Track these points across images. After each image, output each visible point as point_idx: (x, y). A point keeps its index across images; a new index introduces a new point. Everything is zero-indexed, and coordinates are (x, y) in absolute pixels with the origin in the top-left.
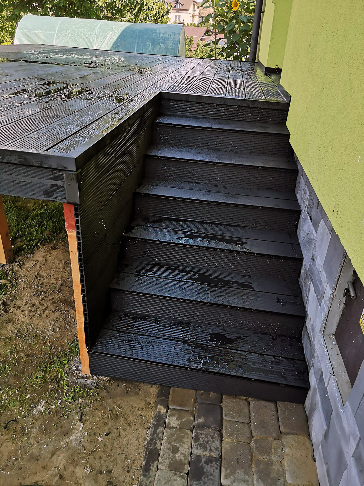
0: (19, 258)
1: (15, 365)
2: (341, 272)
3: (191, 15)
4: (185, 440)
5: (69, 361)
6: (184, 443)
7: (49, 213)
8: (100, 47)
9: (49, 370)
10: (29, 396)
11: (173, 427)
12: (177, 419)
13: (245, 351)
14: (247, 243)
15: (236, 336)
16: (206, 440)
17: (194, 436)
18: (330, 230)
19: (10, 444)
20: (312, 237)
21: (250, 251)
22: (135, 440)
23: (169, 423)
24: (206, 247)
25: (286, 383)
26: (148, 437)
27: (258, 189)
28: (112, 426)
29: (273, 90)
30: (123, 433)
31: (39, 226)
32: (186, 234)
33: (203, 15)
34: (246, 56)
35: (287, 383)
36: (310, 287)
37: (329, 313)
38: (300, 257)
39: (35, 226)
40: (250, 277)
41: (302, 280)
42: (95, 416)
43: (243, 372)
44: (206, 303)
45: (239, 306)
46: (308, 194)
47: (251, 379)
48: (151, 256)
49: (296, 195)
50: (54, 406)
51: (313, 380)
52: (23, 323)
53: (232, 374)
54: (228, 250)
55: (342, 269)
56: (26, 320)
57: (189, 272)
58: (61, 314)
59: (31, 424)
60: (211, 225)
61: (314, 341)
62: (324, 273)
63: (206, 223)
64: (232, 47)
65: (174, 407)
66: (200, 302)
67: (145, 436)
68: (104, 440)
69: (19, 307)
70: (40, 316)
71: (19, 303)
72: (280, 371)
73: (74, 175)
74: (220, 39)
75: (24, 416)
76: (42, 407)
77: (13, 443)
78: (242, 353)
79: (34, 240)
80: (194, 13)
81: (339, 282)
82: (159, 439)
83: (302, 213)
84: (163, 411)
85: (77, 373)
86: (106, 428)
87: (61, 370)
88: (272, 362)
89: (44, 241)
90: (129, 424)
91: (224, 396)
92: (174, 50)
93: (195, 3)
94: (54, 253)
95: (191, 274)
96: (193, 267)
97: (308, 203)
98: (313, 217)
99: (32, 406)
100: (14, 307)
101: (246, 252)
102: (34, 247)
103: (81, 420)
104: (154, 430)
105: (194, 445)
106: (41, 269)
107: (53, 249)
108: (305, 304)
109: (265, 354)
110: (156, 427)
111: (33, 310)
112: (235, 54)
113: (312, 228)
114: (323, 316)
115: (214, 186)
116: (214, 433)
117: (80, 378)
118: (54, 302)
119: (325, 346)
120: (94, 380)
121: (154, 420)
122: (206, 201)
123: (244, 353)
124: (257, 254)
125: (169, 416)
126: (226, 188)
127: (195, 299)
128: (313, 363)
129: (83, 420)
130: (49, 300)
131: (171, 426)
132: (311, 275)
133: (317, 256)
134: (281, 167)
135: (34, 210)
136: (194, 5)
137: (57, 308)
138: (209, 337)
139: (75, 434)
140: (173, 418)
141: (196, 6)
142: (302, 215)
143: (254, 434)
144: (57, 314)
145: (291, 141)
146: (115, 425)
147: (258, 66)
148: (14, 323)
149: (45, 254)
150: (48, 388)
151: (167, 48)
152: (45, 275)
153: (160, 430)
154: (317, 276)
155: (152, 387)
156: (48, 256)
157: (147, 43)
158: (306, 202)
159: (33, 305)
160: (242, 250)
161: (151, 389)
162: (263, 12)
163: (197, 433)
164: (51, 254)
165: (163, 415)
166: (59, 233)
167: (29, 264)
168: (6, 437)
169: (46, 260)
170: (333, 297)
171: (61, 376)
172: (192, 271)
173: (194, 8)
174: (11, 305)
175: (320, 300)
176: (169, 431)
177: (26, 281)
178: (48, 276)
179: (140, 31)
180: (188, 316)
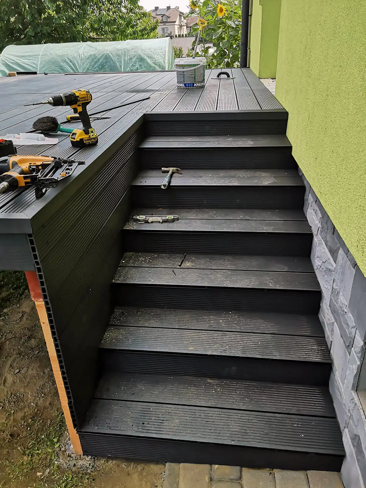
0: (5, 311)
3: (179, 26)
5: (60, 438)
18: (353, 264)
20: (331, 267)
33: (191, 25)
49: (305, 214)
62: (351, 315)
80: (181, 24)
85: (69, 453)
87: (51, 452)
93: (181, 14)
97: (320, 226)
98: (329, 243)
113: (330, 256)
114: (355, 369)
120: (89, 461)
133: (339, 292)
142: (315, 239)
145: (294, 154)
150: (37, 476)
154: (342, 316)
162: (251, 16)
171: (51, 459)
173: (181, 18)
175: (348, 348)
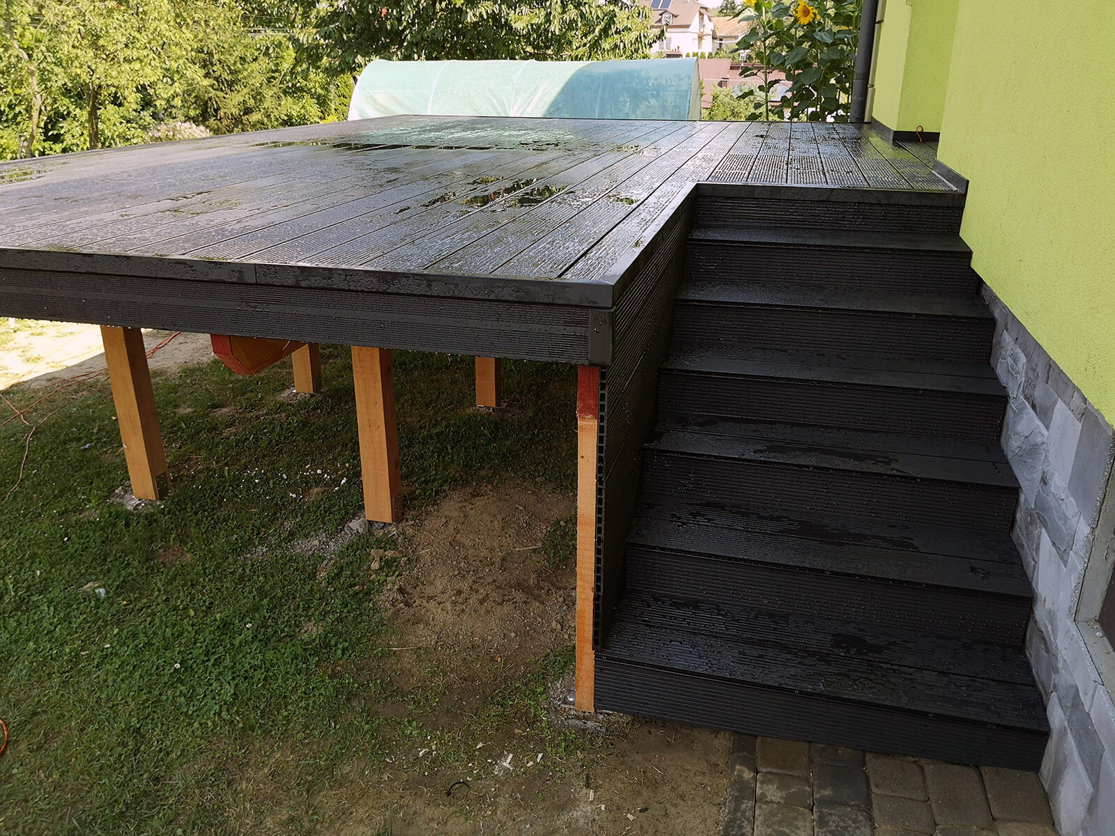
0: (412, 512)
1: (444, 694)
2: (1107, 486)
3: (696, 36)
4: (800, 824)
5: (546, 689)
6: (797, 828)
7: (453, 432)
8: (523, 113)
9: (511, 703)
10: (480, 745)
11: (772, 802)
12: (777, 788)
13: (910, 667)
14: (897, 461)
15: (886, 641)
16: (842, 824)
17: (816, 818)
18: (1079, 413)
19: (462, 820)
20: (1039, 440)
21: (907, 475)
22: (698, 822)
23: (763, 795)
24: (814, 467)
25: (999, 722)
26: (724, 816)
27: (912, 359)
28: (650, 798)
29: (923, 172)
30: (672, 811)
31: (438, 456)
32: (769, 445)
33: (722, 35)
34: (835, 113)
35: (1002, 723)
36: (1039, 538)
37: (1087, 573)
38: (1014, 486)
39: (430, 458)
40: (907, 528)
41: (1021, 531)
42: (615, 780)
43: (909, 701)
44: (823, 571)
45: (891, 577)
46: (1023, 359)
47: (925, 714)
48: (699, 488)
49: (993, 369)
50: (531, 763)
51: (1057, 716)
52: (444, 625)
53: (887, 703)
54: (860, 472)
55: (1108, 479)
56: (450, 619)
57: (778, 519)
58: (515, 607)
59: (493, 789)
60: (818, 430)
61: (1055, 639)
62: (1072, 499)
63: (808, 426)
64: (801, 96)
65: (768, 770)
66: (811, 570)
67: (716, 817)
68: (639, 820)
69: (430, 598)
70: (475, 611)
71: (429, 590)
72: (986, 701)
73: (607, 314)
74: (777, 81)
75: (479, 778)
76: (509, 763)
77: (467, 819)
78: (902, 669)
79: (434, 480)
80: (702, 30)
81: (1103, 508)
82: (747, 819)
83: (1011, 401)
84: (748, 775)
85: (565, 708)
86: (639, 801)
87: (532, 703)
88: (968, 686)
89: (455, 483)
90: (682, 798)
91: (868, 756)
92: (679, 108)
93: (703, 11)
94: (479, 502)
95: (783, 521)
96: (784, 510)
97: (1024, 379)
98: (1038, 402)
99: (489, 761)
100: (421, 597)
101: (898, 476)
102: (437, 493)
103: (588, 786)
104: (736, 805)
105: (818, 832)
106: (459, 531)
107: (473, 496)
108: (1029, 575)
109: (950, 673)
110: (738, 800)
111: (460, 600)
112: (811, 110)
113: (1038, 422)
114: (1074, 580)
115: (818, 355)
116: (857, 815)
117: (572, 718)
118: (498, 587)
119: (1081, 638)
120: (600, 723)
121: (733, 789)
122: (808, 381)
123: (906, 670)
124: (923, 480)
125: (762, 783)
126: (843, 358)
127: (799, 565)
128: (1054, 685)
129: (592, 785)
130: (489, 584)
131: (769, 799)
132: (1041, 516)
133: (1053, 474)
134: (958, 315)
135: (421, 428)
136: (701, 14)
137: (506, 598)
138: (832, 640)
139: (581, 808)
140: (770, 786)
141: (706, 17)
142: (1013, 405)
143: (938, 819)
144: (507, 608)
145: (975, 264)
146: (654, 797)
147: (874, 131)
148: (427, 624)
149: (460, 505)
150: (515, 734)
151: (664, 107)
152: (468, 542)
153: (747, 806)
154: (1056, 510)
155: (716, 737)
156: (468, 509)
157: (622, 99)
158: (1019, 377)
159: (459, 592)
160: (889, 472)
161: (716, 742)
162: (880, 22)
163: (821, 813)
164: (472, 504)
165: (748, 781)
166: (479, 469)
167: (433, 523)
168: (453, 809)
169: (466, 516)
170: (1094, 539)
171: (535, 714)
172: (786, 517)
173: (702, 19)
174: (416, 593)
175: (1063, 556)
176: (764, 806)
177: (434, 553)
178: (474, 545)
179: (607, 77)
180: (784, 601)
